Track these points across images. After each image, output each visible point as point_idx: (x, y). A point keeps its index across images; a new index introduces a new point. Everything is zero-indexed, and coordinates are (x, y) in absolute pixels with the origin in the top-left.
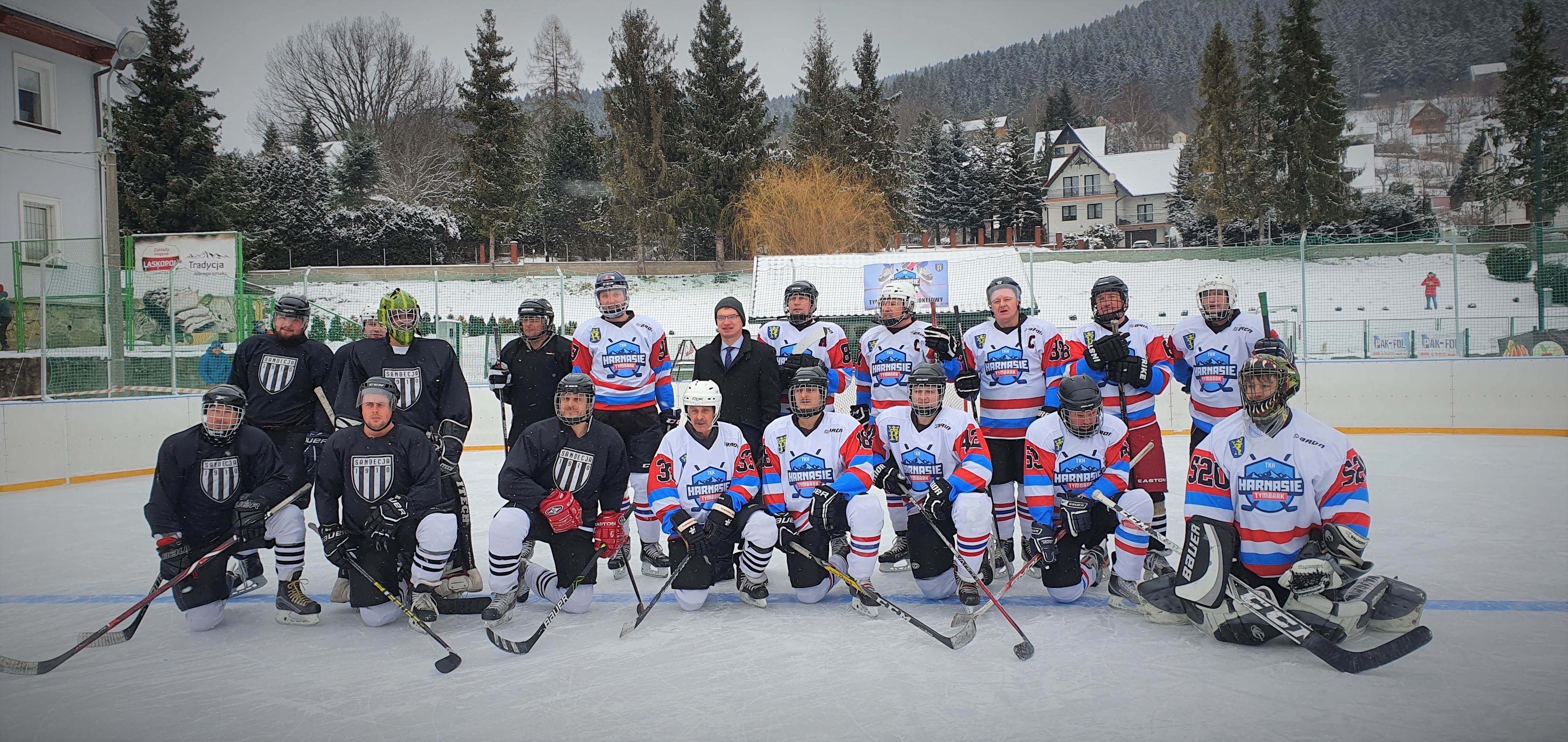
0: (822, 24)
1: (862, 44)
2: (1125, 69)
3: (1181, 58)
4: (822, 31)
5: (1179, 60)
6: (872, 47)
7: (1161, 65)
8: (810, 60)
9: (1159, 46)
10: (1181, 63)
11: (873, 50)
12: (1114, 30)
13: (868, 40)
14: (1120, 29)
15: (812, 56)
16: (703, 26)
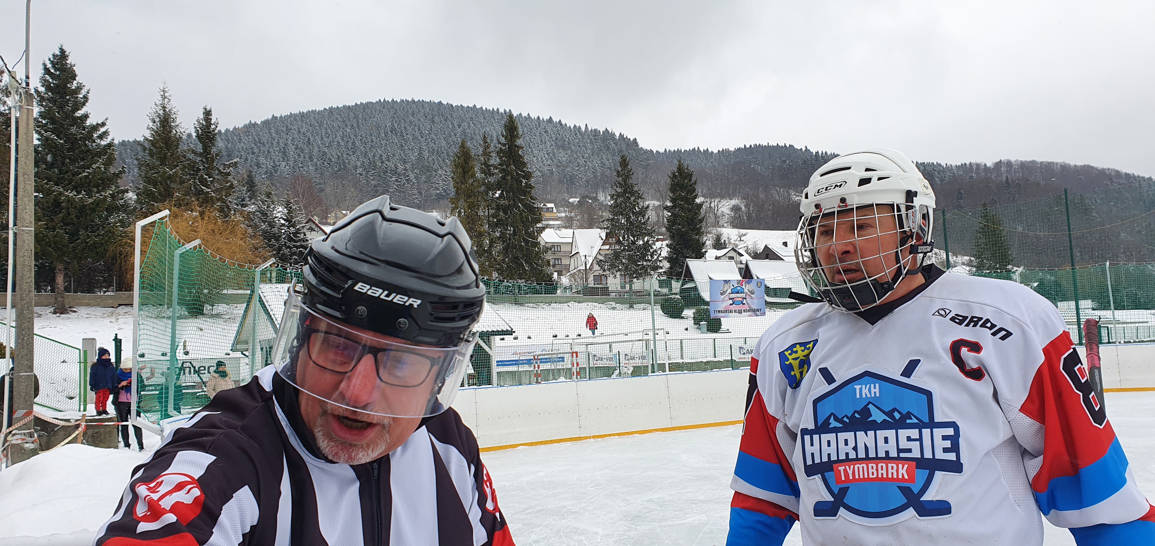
0: (166, 94)
1: (202, 116)
2: (260, 167)
3: (301, 163)
4: (166, 100)
5: (300, 165)
6: (211, 119)
7: (287, 167)
8: (154, 122)
9: (284, 153)
10: (302, 168)
11: (213, 122)
12: (246, 137)
13: (208, 113)
14: (250, 137)
15: (157, 120)
16: (48, 77)
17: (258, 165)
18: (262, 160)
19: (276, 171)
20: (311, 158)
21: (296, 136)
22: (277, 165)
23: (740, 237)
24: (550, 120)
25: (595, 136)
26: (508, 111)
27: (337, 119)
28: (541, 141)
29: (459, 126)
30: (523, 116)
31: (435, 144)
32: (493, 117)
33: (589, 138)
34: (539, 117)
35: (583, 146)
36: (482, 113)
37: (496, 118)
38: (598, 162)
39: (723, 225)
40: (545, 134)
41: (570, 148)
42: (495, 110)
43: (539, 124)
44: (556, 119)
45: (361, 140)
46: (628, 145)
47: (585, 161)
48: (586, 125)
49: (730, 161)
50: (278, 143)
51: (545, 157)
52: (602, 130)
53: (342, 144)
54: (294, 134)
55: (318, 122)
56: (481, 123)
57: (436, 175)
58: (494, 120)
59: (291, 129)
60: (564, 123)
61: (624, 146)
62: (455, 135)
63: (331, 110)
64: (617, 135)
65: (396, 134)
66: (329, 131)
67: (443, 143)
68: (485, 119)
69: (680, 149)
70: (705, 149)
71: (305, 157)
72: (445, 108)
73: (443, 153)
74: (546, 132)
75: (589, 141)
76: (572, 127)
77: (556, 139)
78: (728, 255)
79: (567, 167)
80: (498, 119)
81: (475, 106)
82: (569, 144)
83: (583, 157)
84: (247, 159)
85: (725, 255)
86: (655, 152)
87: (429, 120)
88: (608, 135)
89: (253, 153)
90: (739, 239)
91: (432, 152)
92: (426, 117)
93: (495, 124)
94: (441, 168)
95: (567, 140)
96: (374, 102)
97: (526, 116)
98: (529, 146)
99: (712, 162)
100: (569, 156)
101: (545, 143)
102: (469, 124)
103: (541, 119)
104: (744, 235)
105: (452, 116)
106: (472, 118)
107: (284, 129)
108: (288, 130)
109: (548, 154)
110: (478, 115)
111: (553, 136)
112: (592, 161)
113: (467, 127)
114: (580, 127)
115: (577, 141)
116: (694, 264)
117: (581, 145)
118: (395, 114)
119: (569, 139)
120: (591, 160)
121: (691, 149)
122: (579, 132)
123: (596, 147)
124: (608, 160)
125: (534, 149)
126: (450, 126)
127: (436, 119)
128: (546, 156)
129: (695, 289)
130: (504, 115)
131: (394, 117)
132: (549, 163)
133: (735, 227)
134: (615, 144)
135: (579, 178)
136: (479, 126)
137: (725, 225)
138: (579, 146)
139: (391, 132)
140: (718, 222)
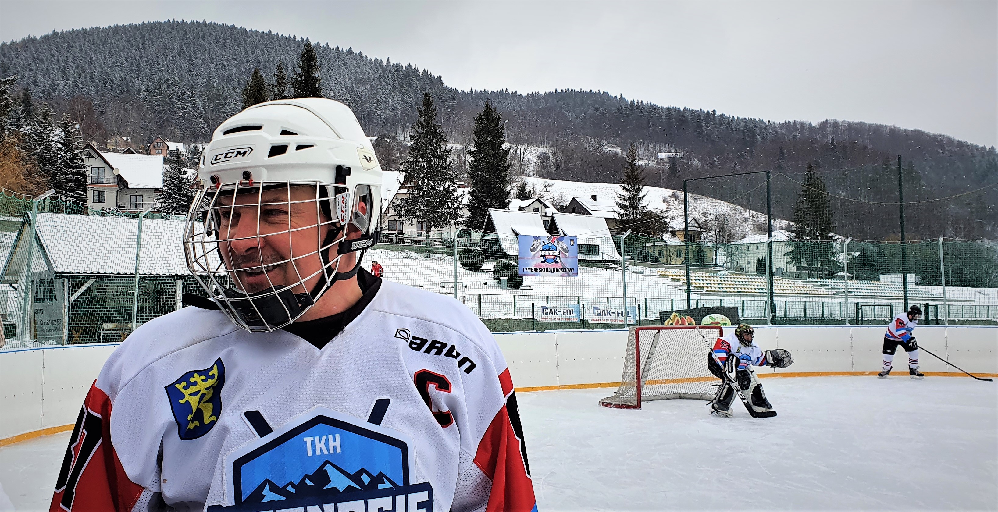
2: (37, 85)
3: (81, 84)
5: (80, 86)
7: (66, 87)
9: (64, 72)
10: (82, 88)
12: (24, 53)
14: (28, 52)
17: (35, 83)
18: (40, 78)
19: (54, 91)
20: (91, 78)
21: (77, 54)
22: (55, 85)
23: (546, 187)
24: (350, 51)
25: (397, 71)
26: (305, 39)
27: (122, 38)
28: (340, 74)
29: (253, 53)
30: (322, 45)
31: (226, 70)
32: (289, 45)
33: (390, 73)
34: (338, 48)
35: (384, 81)
36: (277, 40)
37: (292, 46)
38: (399, 99)
39: (529, 174)
40: (344, 66)
41: (369, 83)
42: (292, 37)
43: (338, 54)
44: (356, 51)
45: (146, 62)
46: (432, 82)
47: (385, 97)
48: (388, 58)
49: (539, 106)
50: (58, 61)
51: (342, 90)
52: (404, 64)
53: (126, 64)
54: (75, 52)
55: (101, 41)
56: (276, 51)
57: (225, 103)
58: (290, 48)
59: (72, 47)
60: (364, 56)
61: (427, 84)
62: (248, 62)
63: (116, 29)
64: (421, 71)
65: (185, 58)
66: (113, 50)
67: (235, 71)
68: (280, 46)
69: (486, 90)
70: (514, 91)
71: (86, 78)
72: (238, 32)
73: (233, 80)
74: (345, 64)
75: (390, 76)
76: (373, 60)
77: (356, 72)
78: (532, 206)
79: (365, 102)
80: (294, 47)
81: (270, 32)
82: (369, 78)
83: (383, 93)
84: (23, 76)
85: (529, 205)
86: (460, 91)
87: (221, 44)
88: (411, 71)
89: (31, 70)
90: (545, 189)
91: (222, 78)
92: (218, 41)
93: (290, 53)
94: (230, 97)
95: (367, 73)
96: (163, 22)
97: (325, 46)
98: (326, 78)
99: (520, 106)
100: (368, 91)
101: (343, 76)
102: (263, 51)
103: (340, 49)
104: (551, 186)
105: (245, 42)
106: (266, 45)
107: (65, 46)
108: (69, 47)
109: (346, 88)
110: (274, 42)
111: (353, 68)
112: (393, 97)
113: (260, 53)
114: (381, 61)
115: (377, 75)
116: (496, 215)
117: (382, 80)
118: (184, 35)
119: (369, 73)
120: (391, 97)
121: (499, 91)
122: (380, 66)
123: (397, 82)
124: (410, 98)
125: (331, 82)
126: (243, 52)
127: (228, 44)
128: (344, 90)
129: (497, 241)
130: (301, 43)
131: (183, 39)
132: (346, 97)
133: (541, 176)
134: (418, 80)
135: (378, 115)
136: (274, 54)
137: (531, 174)
138: (380, 81)
139: (180, 55)
140: (524, 170)
